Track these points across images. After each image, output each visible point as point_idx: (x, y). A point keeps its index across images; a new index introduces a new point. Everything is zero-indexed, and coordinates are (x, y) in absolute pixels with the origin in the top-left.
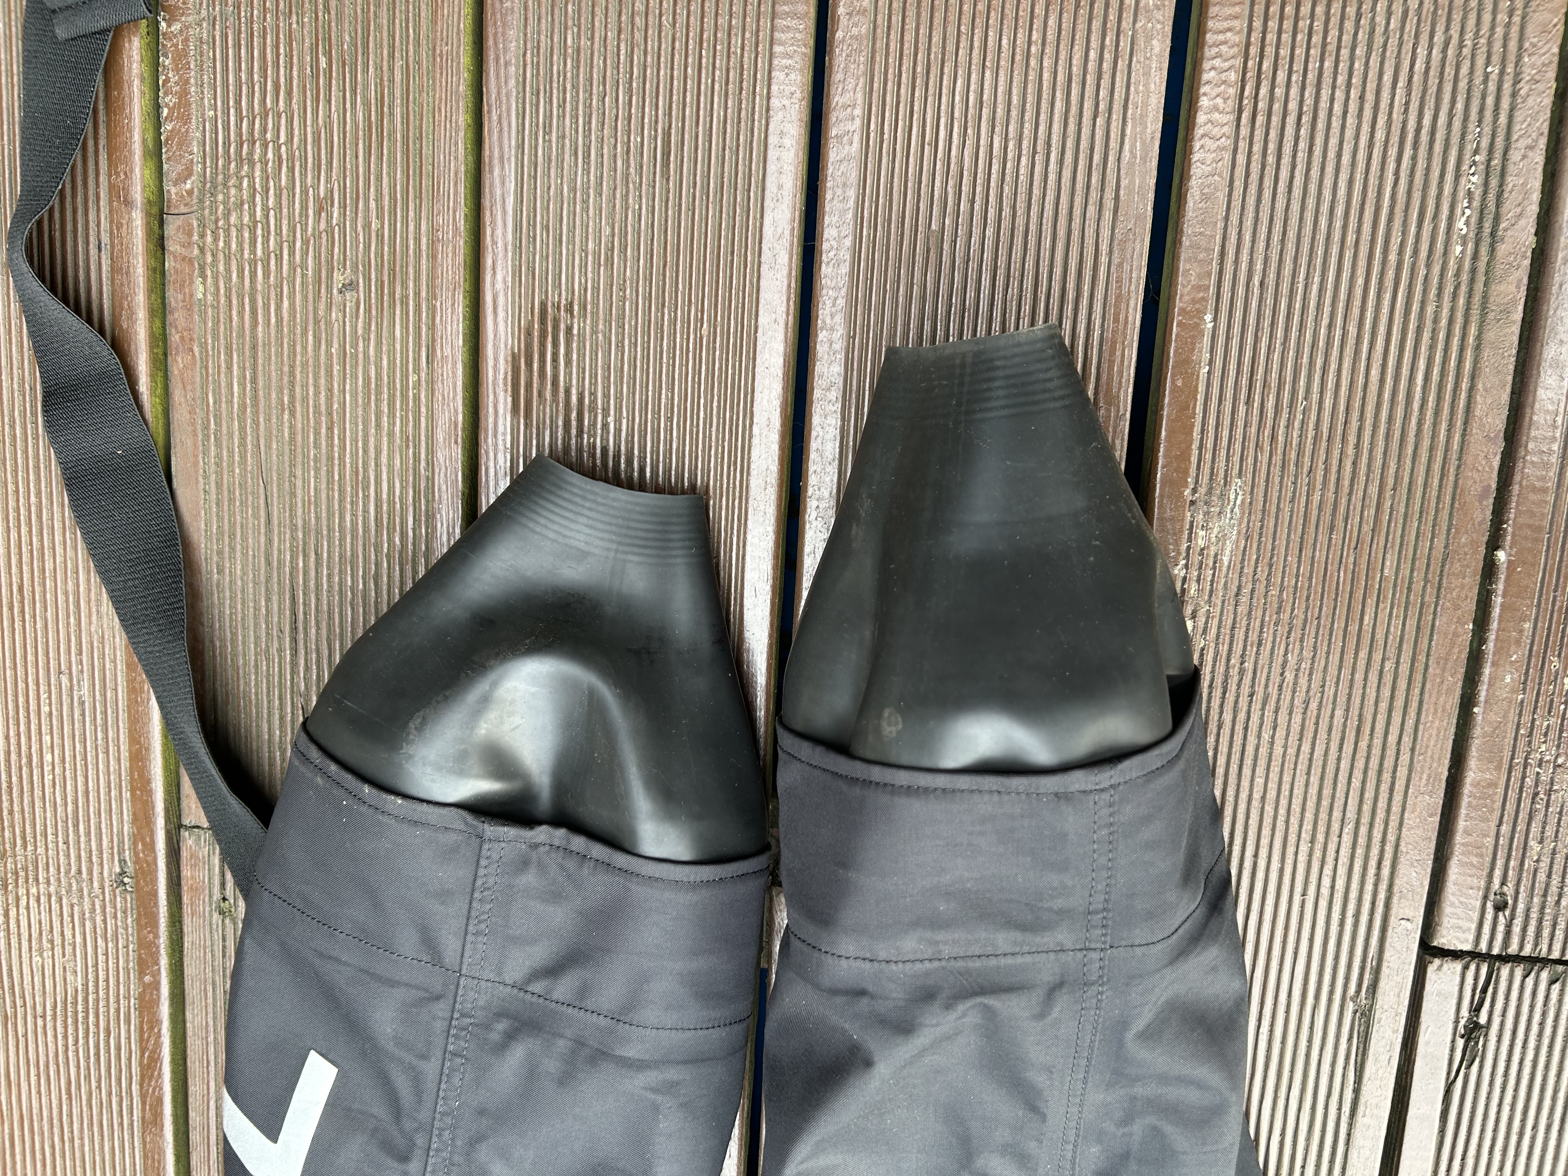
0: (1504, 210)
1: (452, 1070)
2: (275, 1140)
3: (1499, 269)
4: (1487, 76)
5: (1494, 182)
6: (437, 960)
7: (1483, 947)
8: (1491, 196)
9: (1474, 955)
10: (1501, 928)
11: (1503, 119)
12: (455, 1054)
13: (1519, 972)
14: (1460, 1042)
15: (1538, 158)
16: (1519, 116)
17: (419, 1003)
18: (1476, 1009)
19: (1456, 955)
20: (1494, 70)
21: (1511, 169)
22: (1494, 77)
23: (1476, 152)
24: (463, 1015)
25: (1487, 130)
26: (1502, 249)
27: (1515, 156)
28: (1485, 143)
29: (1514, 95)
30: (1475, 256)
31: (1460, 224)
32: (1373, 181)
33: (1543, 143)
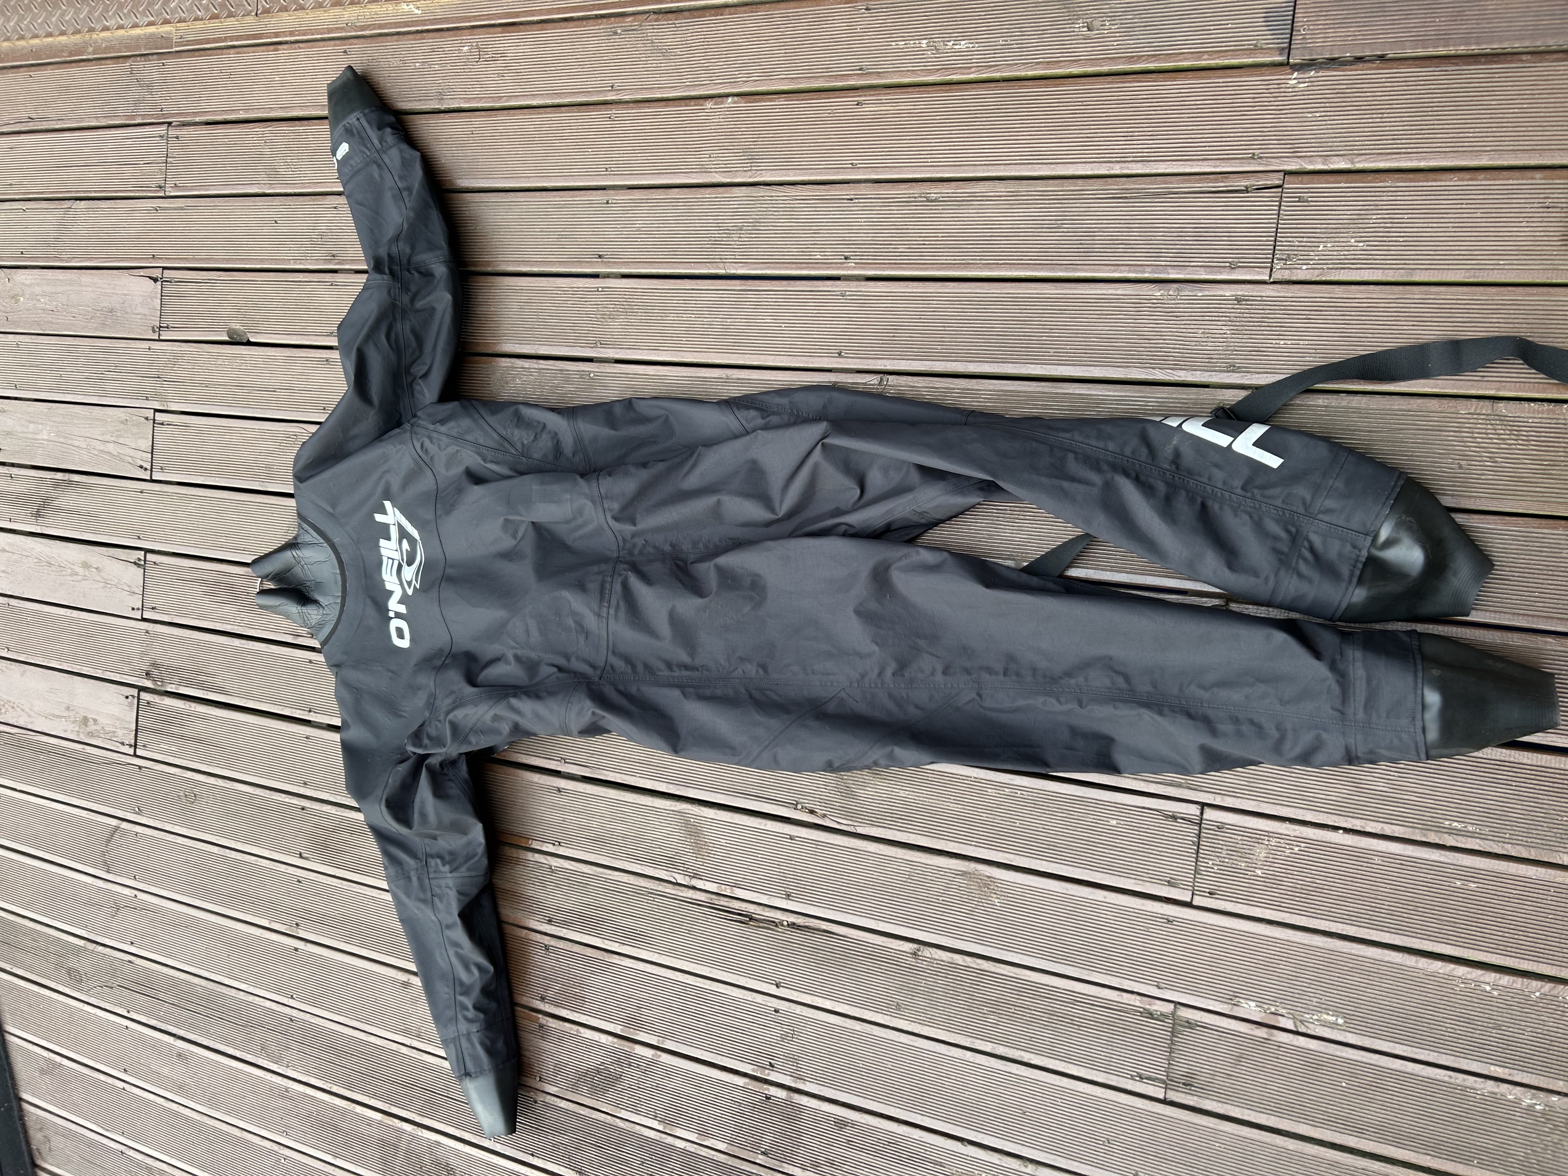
0: (1460, 837)
1: (1278, 510)
2: (1253, 445)
3: (1439, 834)
4: (1506, 834)
5: (1469, 834)
6: (1320, 512)
7: (1204, 822)
8: (1464, 833)
9: (1202, 819)
10: (1212, 827)
11: (1490, 838)
12: (1284, 513)
13: (1196, 832)
14: (1171, 814)
15: (1477, 847)
16: (1491, 843)
17: (1304, 503)
18: (1182, 819)
19: (1202, 813)
20: (1507, 836)
21: (1474, 839)
22: (1504, 836)
23: (1480, 829)
24: (1298, 517)
25: (1487, 833)
26: (1446, 835)
27: (1478, 841)
28: (1483, 832)
29: (1499, 842)
30: (1444, 828)
31: (1455, 824)
32: (1472, 799)
33: (1481, 849)
